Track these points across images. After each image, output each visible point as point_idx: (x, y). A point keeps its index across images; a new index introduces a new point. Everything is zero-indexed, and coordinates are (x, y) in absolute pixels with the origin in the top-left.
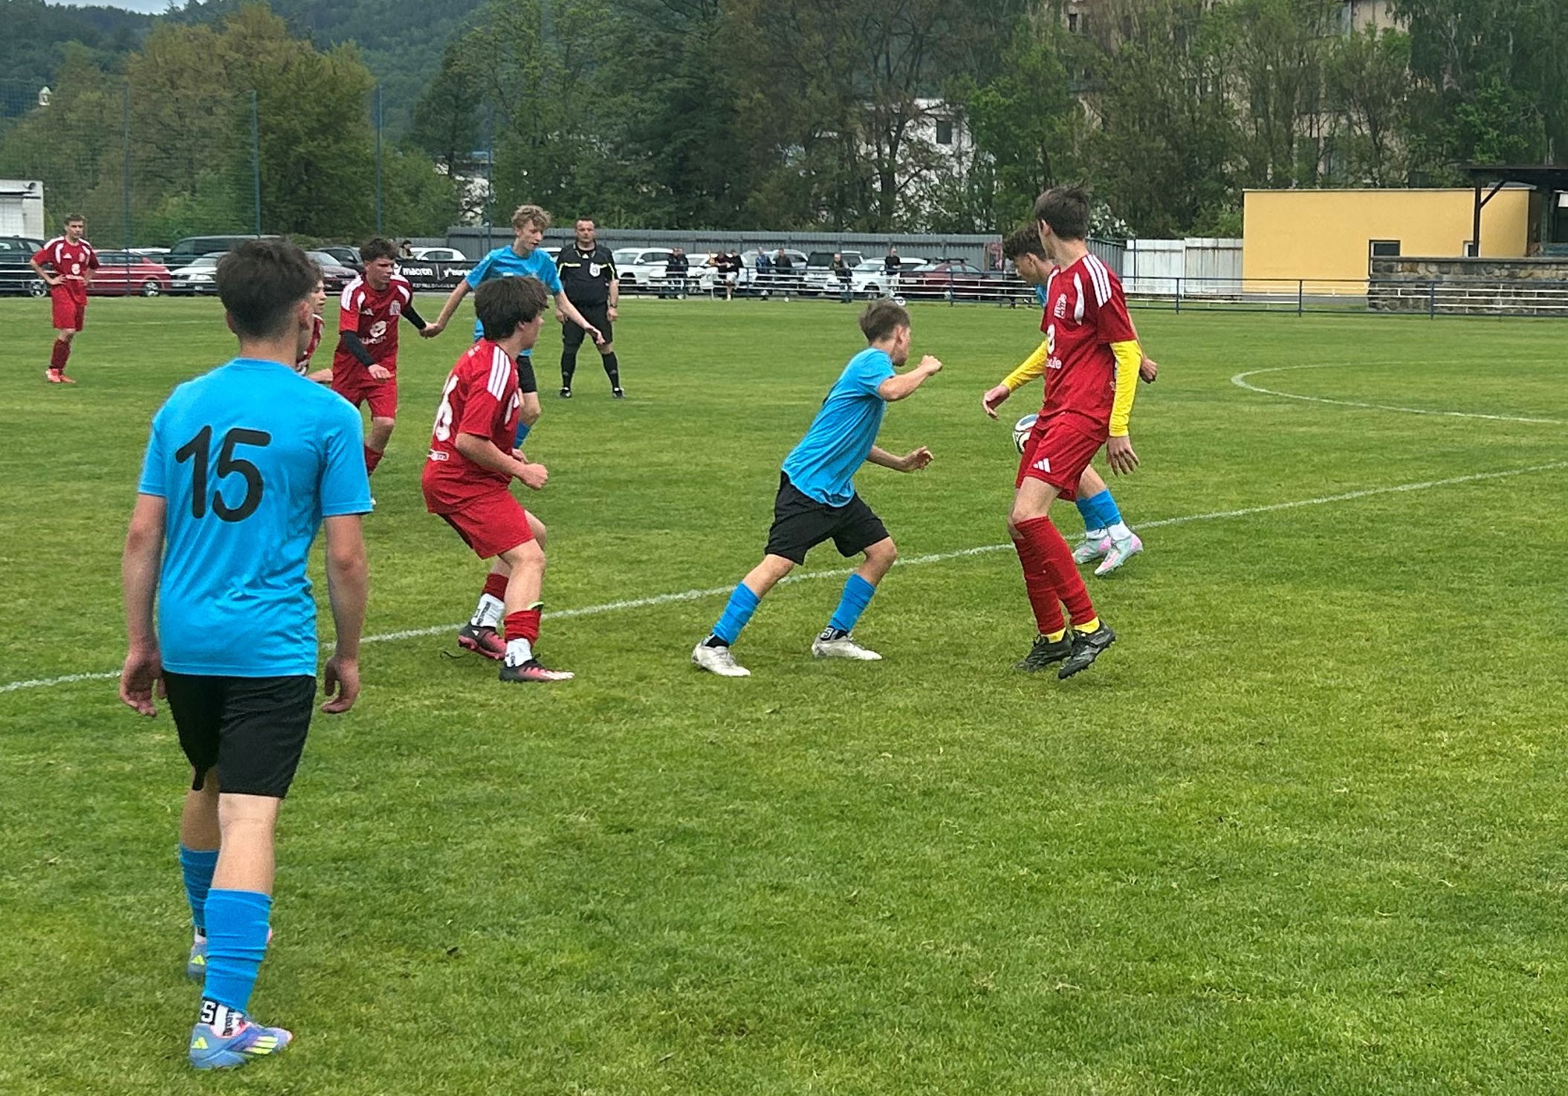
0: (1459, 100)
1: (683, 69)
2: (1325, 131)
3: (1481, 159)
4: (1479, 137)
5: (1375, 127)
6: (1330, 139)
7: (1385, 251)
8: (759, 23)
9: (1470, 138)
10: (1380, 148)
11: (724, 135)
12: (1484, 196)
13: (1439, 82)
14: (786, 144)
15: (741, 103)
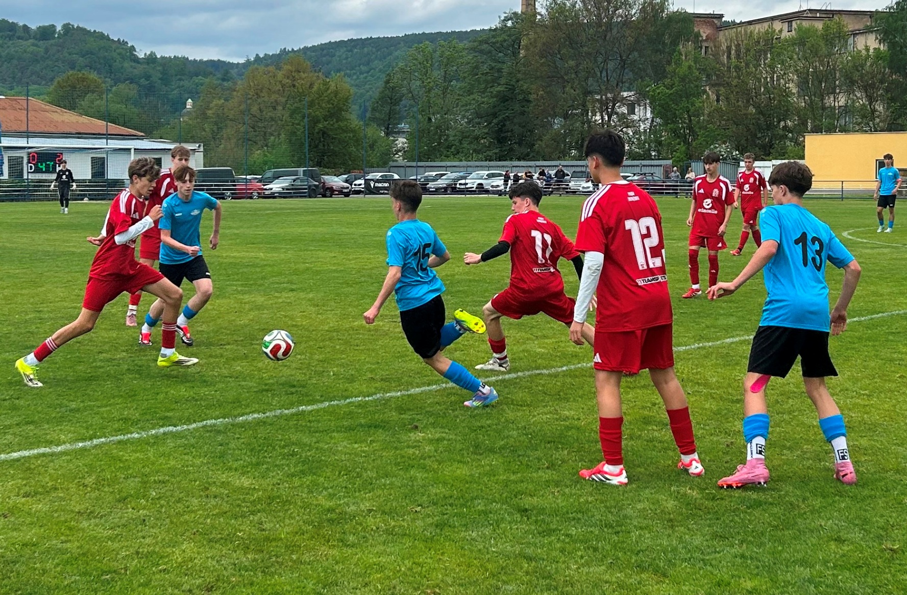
1: (503, 81)
2: (842, 103)
5: (870, 100)
6: (846, 106)
8: (542, 56)
10: (873, 111)
11: (524, 112)
14: (554, 116)
15: (532, 97)
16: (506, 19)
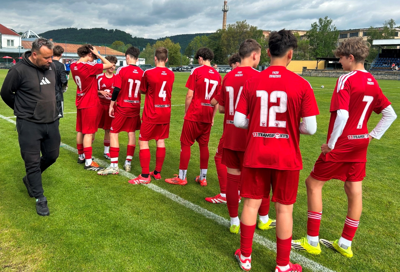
0: (316, 49)
1: (216, 46)
2: (298, 53)
3: (318, 56)
4: (318, 54)
5: (304, 52)
6: (298, 54)
7: (305, 68)
8: (225, 40)
9: (317, 54)
10: (305, 55)
11: (221, 53)
12: (318, 61)
13: (313, 47)
14: (228, 54)
15: (223, 50)
16: (218, 31)
